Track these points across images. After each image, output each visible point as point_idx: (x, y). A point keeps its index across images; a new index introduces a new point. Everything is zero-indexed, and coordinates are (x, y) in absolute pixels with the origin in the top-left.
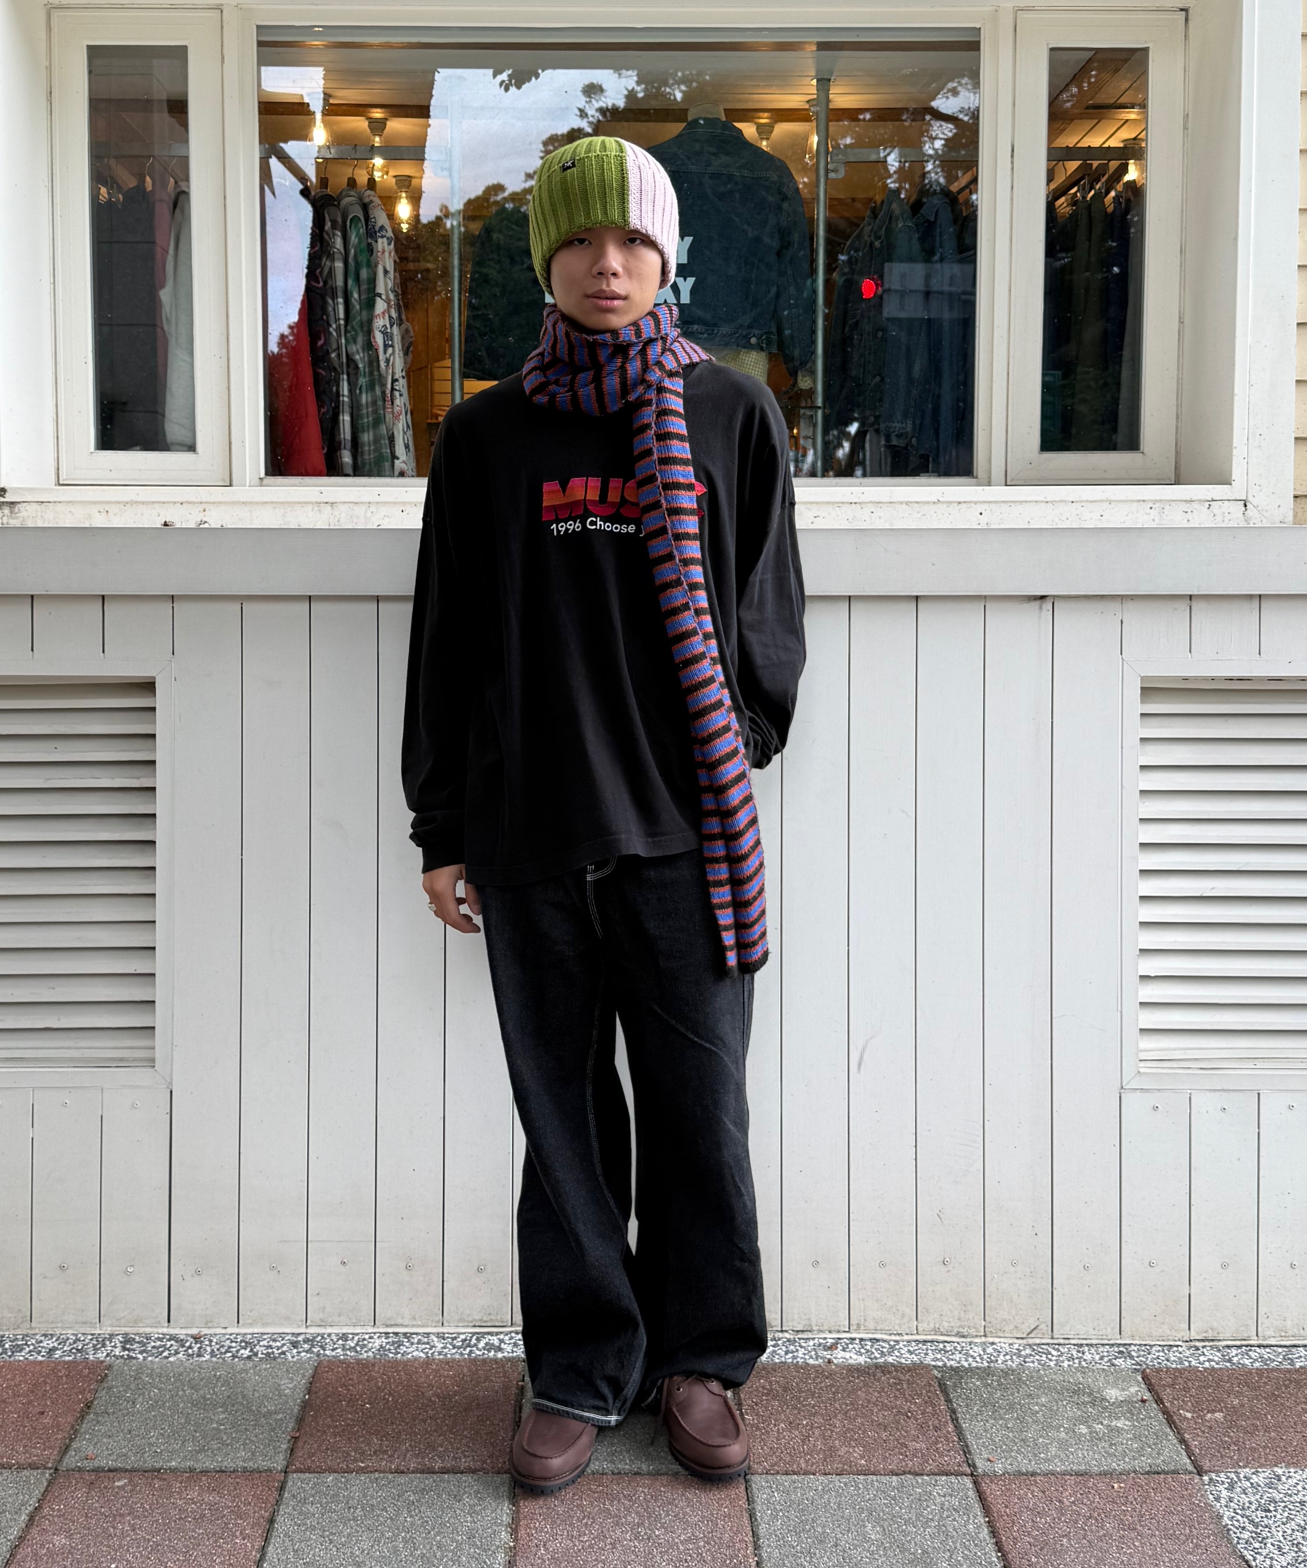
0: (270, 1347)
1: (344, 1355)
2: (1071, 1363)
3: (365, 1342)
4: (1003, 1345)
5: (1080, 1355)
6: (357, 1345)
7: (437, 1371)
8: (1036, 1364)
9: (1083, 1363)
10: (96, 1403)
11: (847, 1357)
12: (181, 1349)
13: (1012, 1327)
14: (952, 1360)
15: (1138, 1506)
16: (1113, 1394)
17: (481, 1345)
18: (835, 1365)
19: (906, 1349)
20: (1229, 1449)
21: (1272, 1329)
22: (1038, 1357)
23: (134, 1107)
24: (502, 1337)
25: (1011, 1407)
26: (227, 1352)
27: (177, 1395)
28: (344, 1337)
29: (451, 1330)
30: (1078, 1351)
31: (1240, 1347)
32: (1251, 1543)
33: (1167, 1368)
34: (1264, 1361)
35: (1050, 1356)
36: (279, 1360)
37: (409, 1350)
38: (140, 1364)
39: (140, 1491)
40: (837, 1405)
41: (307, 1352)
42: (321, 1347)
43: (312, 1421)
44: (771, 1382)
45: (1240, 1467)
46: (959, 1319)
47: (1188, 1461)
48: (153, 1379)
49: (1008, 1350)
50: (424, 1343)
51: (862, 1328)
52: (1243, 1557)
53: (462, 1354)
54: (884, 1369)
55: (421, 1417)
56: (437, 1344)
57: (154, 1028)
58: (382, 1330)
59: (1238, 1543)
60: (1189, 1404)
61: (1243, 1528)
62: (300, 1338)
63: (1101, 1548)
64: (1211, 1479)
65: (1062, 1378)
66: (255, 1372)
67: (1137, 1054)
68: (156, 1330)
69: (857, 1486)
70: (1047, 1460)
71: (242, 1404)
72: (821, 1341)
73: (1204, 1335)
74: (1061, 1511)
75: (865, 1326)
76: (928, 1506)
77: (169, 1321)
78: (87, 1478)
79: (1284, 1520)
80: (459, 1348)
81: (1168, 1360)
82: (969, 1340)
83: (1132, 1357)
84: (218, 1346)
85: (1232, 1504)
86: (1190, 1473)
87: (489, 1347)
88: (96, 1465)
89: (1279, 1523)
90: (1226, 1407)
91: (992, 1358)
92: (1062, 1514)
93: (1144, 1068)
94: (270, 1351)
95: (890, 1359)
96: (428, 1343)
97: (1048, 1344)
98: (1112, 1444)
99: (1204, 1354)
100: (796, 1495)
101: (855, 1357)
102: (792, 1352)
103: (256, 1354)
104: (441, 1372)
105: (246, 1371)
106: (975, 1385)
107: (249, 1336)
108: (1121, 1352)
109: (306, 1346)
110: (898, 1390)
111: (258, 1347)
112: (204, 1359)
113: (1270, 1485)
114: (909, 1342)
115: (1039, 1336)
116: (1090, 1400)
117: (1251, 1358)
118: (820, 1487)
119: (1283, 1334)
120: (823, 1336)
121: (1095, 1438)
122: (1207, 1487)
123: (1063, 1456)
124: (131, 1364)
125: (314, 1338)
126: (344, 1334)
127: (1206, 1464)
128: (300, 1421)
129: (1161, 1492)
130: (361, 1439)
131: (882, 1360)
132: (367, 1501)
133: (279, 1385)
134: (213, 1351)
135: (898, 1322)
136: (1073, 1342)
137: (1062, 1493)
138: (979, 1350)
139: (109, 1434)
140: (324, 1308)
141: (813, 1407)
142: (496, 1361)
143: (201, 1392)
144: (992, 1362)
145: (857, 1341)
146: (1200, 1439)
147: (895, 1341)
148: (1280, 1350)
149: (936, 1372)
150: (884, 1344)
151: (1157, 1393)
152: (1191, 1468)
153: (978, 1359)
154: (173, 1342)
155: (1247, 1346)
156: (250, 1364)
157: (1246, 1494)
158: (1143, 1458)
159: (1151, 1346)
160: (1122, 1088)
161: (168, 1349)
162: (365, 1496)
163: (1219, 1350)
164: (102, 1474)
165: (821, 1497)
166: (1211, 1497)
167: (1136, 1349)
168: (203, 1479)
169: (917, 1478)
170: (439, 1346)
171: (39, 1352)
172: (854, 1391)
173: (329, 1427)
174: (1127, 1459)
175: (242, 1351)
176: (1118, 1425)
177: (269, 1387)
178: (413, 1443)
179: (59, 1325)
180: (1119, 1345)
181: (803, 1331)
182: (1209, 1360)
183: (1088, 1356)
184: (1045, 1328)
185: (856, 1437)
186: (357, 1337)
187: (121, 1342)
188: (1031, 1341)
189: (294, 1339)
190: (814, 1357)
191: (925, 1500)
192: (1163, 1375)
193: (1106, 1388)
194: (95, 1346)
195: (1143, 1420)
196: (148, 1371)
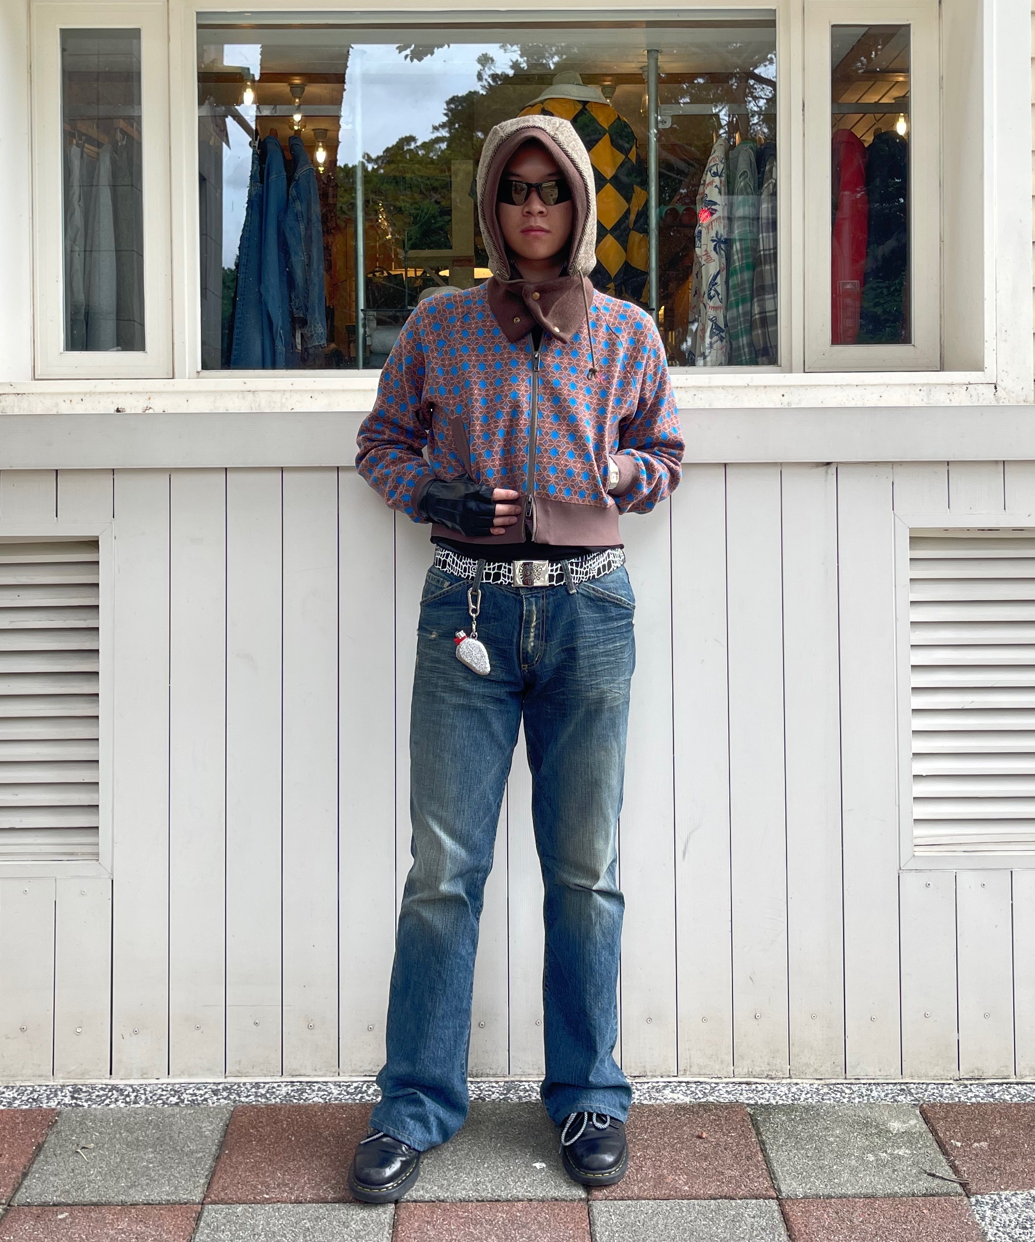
0: (195, 1095)
1: (256, 1101)
2: (861, 1100)
3: (274, 1090)
4: (805, 1085)
5: (869, 1093)
6: (267, 1092)
7: (332, 1114)
8: (832, 1101)
9: (871, 1100)
10: (46, 1146)
11: (676, 1098)
12: (120, 1098)
13: (812, 1070)
14: (763, 1098)
15: (916, 1225)
16: (895, 1126)
17: (371, 1091)
18: (665, 1104)
19: (724, 1090)
20: (992, 1173)
21: (1027, 1070)
22: (833, 1095)
23: (82, 894)
25: (811, 1138)
26: (157, 1100)
27: (115, 1137)
28: (257, 1085)
29: (346, 1079)
30: (867, 1090)
31: (1002, 1084)
33: (941, 1104)
34: (1022, 1097)
35: (843, 1094)
36: (202, 1106)
37: (310, 1097)
38: (85, 1111)
39: (79, 1223)
40: (666, 1139)
41: (225, 1099)
42: (237, 1094)
43: (227, 1158)
45: (1001, 1190)
46: (768, 1064)
48: (96, 1124)
49: (809, 1088)
50: (324, 1090)
51: (688, 1073)
53: (354, 1099)
54: (706, 1107)
55: (318, 1154)
56: (334, 1091)
57: (98, 827)
58: (288, 1080)
60: (959, 1134)
62: (220, 1087)
64: (977, 1201)
65: (853, 1113)
66: (180, 1117)
67: (912, 840)
68: (100, 1081)
69: (681, 1209)
71: (168, 1144)
72: (654, 1084)
73: (971, 1074)
74: (852, 1229)
75: (690, 1071)
76: (740, 1227)
77: (111, 1074)
78: (35, 1212)
80: (352, 1094)
81: (941, 1096)
82: (777, 1081)
83: (911, 1094)
84: (151, 1095)
85: (995, 1222)
86: (960, 1195)
88: (43, 1200)
90: (989, 1137)
91: (796, 1096)
92: (853, 1233)
93: (919, 852)
94: (194, 1098)
95: (711, 1099)
96: (327, 1091)
97: (843, 1084)
98: (894, 1171)
99: (971, 1091)
100: (630, 1218)
101: (682, 1097)
103: (183, 1101)
104: (337, 1114)
105: (174, 1116)
106: (781, 1119)
107: (179, 1086)
108: (902, 1090)
109: (225, 1094)
110: (717, 1125)
111: (184, 1095)
112: (139, 1106)
113: (1027, 1205)
114: (727, 1084)
115: (834, 1077)
116: (876, 1131)
117: (1011, 1094)
118: (650, 1211)
120: (655, 1080)
121: (881, 1165)
122: (973, 1207)
123: (853, 1180)
124: (78, 1111)
125: (232, 1086)
126: (256, 1083)
127: (973, 1187)
128: (217, 1158)
129: (936, 1213)
130: (267, 1174)
131: (704, 1100)
132: (270, 1229)
133: (201, 1128)
134: (147, 1099)
135: (717, 1067)
136: (863, 1082)
137: (852, 1214)
138: (785, 1089)
139: (55, 1172)
140: (240, 1062)
141: (646, 1142)
143: (135, 1135)
144: (796, 1100)
145: (684, 1084)
146: (968, 1165)
147: (715, 1083)
149: (749, 1109)
150: (706, 1086)
151: (932, 1125)
152: (960, 1191)
153: (784, 1097)
154: (114, 1092)
155: (1007, 1084)
156: (177, 1110)
157: (1007, 1213)
158: (920, 1182)
159: (928, 1084)
160: (900, 869)
161: (110, 1098)
162: (268, 1223)
163: (984, 1088)
164: (47, 1208)
165: (651, 1220)
166: (977, 1216)
168: (133, 1211)
169: (731, 1201)
170: (336, 1092)
171: (1, 1102)
172: (681, 1127)
173: (241, 1163)
174: (907, 1184)
175: (171, 1099)
176: (900, 1153)
177: (193, 1130)
178: (310, 1177)
179: (20, 1078)
180: (900, 1084)
181: (639, 1076)
182: (976, 1096)
183: (874, 1094)
184: (840, 1069)
185: (681, 1166)
186: (267, 1086)
187: (70, 1092)
188: (828, 1081)
189: (215, 1087)
190: (648, 1098)
191: (738, 1221)
192: (937, 1109)
193: (890, 1121)
194: (48, 1096)
195: (920, 1148)
196: (93, 1117)
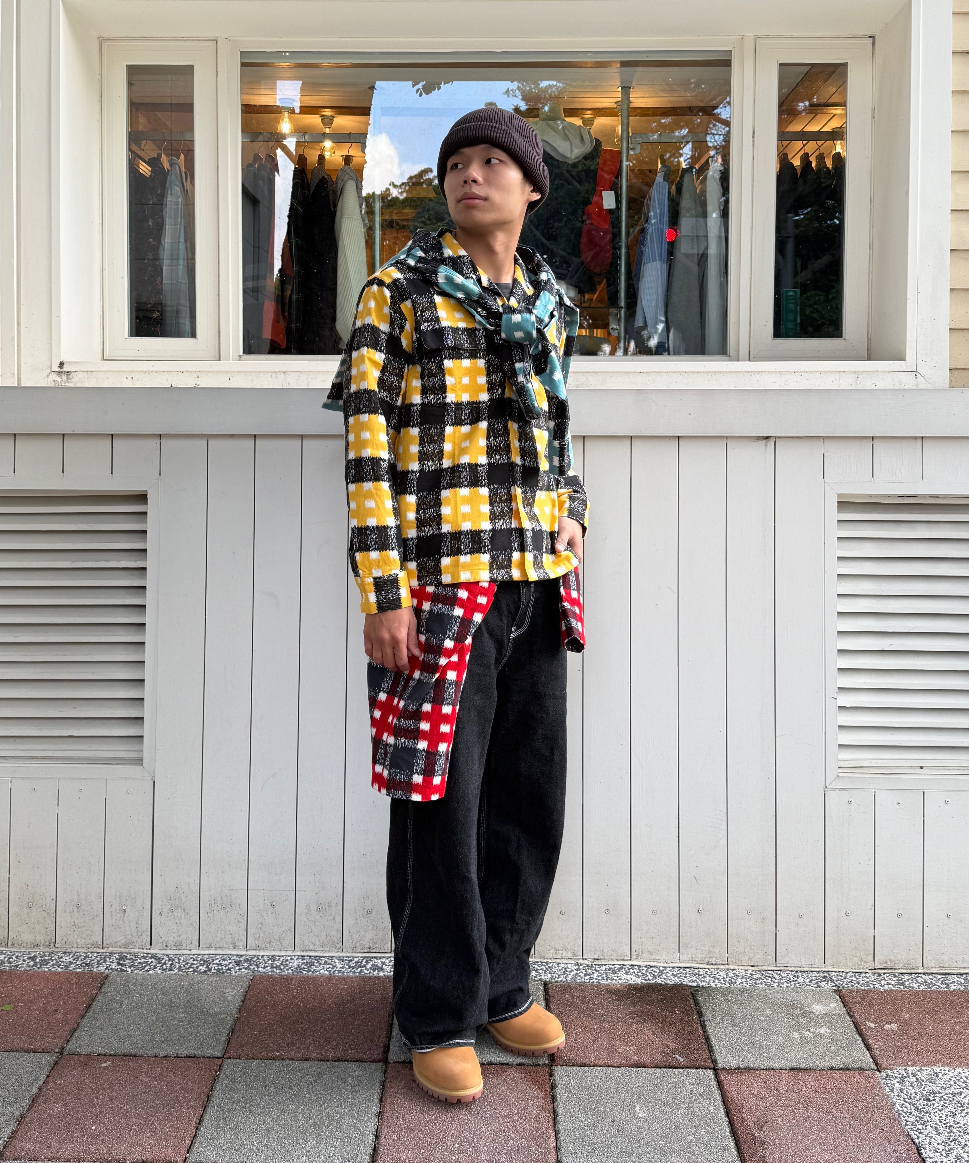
0: (221, 965)
1: (272, 971)
2: (789, 985)
3: (287, 963)
4: (741, 971)
5: (796, 979)
6: (281, 964)
7: (336, 985)
8: (764, 985)
9: (798, 985)
11: (629, 979)
12: (158, 965)
13: (747, 958)
14: (704, 981)
15: (834, 1095)
16: (818, 1008)
17: (369, 966)
18: (620, 984)
19: (671, 973)
20: (901, 1051)
21: (933, 962)
22: (765, 980)
24: (384, 960)
25: (745, 1017)
26: (190, 967)
27: (152, 999)
28: (273, 958)
29: (348, 954)
30: (795, 976)
31: (910, 974)
32: (916, 1125)
33: (858, 990)
34: (928, 985)
35: (774, 980)
36: (226, 974)
37: (317, 969)
38: (128, 976)
41: (246, 969)
42: (256, 965)
44: (573, 997)
45: (909, 1066)
46: (709, 952)
47: (871, 1060)
48: (137, 987)
49: (744, 974)
50: (329, 964)
52: (909, 1136)
53: (354, 973)
54: (655, 988)
56: (337, 965)
57: (142, 736)
58: (299, 954)
59: (906, 1125)
60: (873, 1017)
61: (911, 1113)
62: (242, 959)
63: (806, 1126)
64: (887, 1075)
65: (782, 996)
66: (208, 983)
67: (836, 763)
68: (142, 950)
69: (630, 1076)
70: (768, 1058)
71: (197, 1006)
72: (611, 966)
73: (886, 965)
74: (779, 1097)
75: (641, 956)
76: (681, 1092)
77: (151, 945)
78: (83, 1060)
79: (940, 1108)
80: (353, 968)
81: (858, 983)
82: (716, 967)
83: (832, 981)
84: (184, 963)
85: (902, 1094)
86: (873, 1070)
87: (375, 967)
88: (90, 1051)
89: (936, 1110)
90: (899, 1020)
91: (732, 980)
92: (780, 1100)
93: (843, 773)
94: (220, 967)
95: (659, 981)
96: (331, 965)
97: (773, 971)
98: (816, 1047)
99: (884, 979)
100: (587, 1082)
101: (634, 978)
102: (590, 975)
103: (210, 970)
104: (340, 985)
105: (202, 982)
106: (719, 1000)
107: (206, 957)
108: (824, 977)
109: (245, 964)
110: (664, 1004)
111: (212, 965)
112: (174, 973)
113: (930, 1080)
114: (673, 968)
115: (766, 964)
116: (801, 1012)
117: (918, 983)
118: (604, 1077)
119: (941, 965)
120: (612, 963)
121: (804, 1042)
122: (884, 1080)
123: (780, 1055)
124: (123, 975)
125: (252, 958)
126: (273, 956)
127: (884, 1063)
128: (237, 1020)
129: (851, 1084)
130: (278, 1035)
131: (653, 982)
132: (279, 1081)
133: (224, 993)
134: (180, 966)
135: (665, 953)
136: (791, 969)
137: (778, 1084)
138: (723, 974)
139: (101, 1027)
140: (259, 937)
141: (602, 1016)
142: (378, 978)
143: (169, 997)
144: (732, 983)
145: (636, 967)
146: (880, 1044)
147: (663, 967)
148: (939, 977)
149: (691, 991)
150: (655, 969)
151: (850, 1008)
152: (873, 1066)
153: (722, 981)
154: (153, 960)
155: (915, 974)
156: (205, 977)
157: (913, 1087)
158: (838, 1058)
159: (847, 973)
160: (826, 787)
161: (149, 965)
162: (278, 1077)
163: (895, 976)
164: (93, 1058)
165: (605, 1084)
166: (887, 1088)
167: (835, 974)
168: (164, 1062)
169: (674, 1070)
170: (339, 966)
171: (59, 966)
172: (633, 1004)
173: (257, 1024)
174: (826, 1058)
175: (201, 967)
176: (821, 1032)
177: (217, 995)
178: (315, 1038)
179: (75, 945)
180: (823, 972)
181: (598, 959)
182: (888, 984)
183: (801, 980)
184: (771, 958)
185: (633, 1038)
186: (281, 959)
187: (117, 959)
188: (760, 968)
189: (238, 959)
190: (605, 978)
191: (680, 1087)
192: (854, 994)
193: (813, 1004)
194: (98, 961)
195: (839, 1028)
196: (134, 981)
